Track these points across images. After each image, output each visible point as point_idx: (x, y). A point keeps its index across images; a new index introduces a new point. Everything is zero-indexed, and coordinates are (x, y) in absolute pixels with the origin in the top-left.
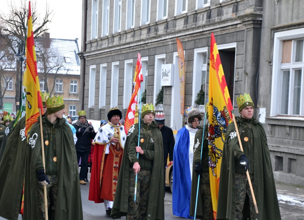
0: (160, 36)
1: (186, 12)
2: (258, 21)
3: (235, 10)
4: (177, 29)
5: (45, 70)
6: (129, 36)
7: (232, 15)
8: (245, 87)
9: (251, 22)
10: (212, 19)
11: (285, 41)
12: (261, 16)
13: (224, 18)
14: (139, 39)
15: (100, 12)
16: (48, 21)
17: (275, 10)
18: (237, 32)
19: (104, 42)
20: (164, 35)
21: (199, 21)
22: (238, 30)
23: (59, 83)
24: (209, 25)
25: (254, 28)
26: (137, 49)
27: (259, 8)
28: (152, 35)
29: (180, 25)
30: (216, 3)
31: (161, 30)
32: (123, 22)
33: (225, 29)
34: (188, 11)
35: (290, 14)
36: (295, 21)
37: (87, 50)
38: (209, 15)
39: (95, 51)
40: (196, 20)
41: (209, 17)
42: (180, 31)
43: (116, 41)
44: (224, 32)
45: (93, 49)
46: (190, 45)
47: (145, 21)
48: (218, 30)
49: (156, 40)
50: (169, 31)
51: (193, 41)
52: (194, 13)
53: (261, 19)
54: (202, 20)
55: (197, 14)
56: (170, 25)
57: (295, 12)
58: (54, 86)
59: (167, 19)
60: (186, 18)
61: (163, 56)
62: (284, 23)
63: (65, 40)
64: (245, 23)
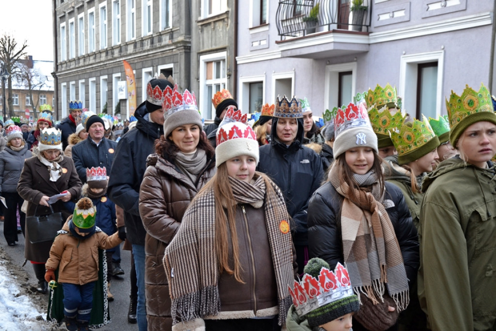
0: (115, 58)
1: (135, 38)
2: (188, 46)
3: (171, 37)
4: (129, 52)
5: (30, 88)
6: (92, 58)
7: (169, 42)
9: (182, 48)
10: (154, 45)
11: (208, 63)
12: (190, 43)
13: (163, 43)
14: (99, 61)
15: (68, 39)
16: (26, 46)
17: (199, 38)
18: (173, 55)
19: (72, 64)
20: (118, 58)
21: (145, 46)
22: (174, 53)
23: (43, 98)
24: (152, 50)
25: (185, 52)
26: (99, 69)
27: (188, 36)
28: (110, 57)
29: (131, 49)
30: (157, 32)
31: (116, 53)
32: (87, 46)
33: (164, 52)
34: (137, 38)
35: (210, 41)
36: (214, 47)
37: (59, 70)
38: (152, 41)
39: (64, 71)
40: (142, 45)
41: (152, 43)
42: (130, 55)
43: (82, 62)
44: (164, 56)
45: (63, 69)
46: (139, 66)
47: (103, 45)
48: (160, 53)
49: (112, 62)
50: (122, 54)
51: (141, 63)
52: (141, 39)
53: (190, 45)
54: (147, 46)
55: (143, 40)
56: (123, 49)
57: (213, 40)
58: (38, 101)
59: (120, 45)
60: (135, 43)
61: (119, 75)
62: (206, 49)
63: (47, 61)
64: (178, 48)
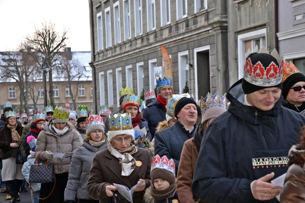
0: (151, 44)
1: (169, 23)
2: (224, 26)
3: (206, 19)
4: (164, 37)
5: (69, 79)
6: (128, 45)
7: (205, 23)
8: (218, 81)
9: (219, 28)
10: (190, 27)
11: (246, 42)
12: (226, 22)
13: (198, 26)
14: (135, 48)
15: (104, 28)
17: (236, 17)
18: (209, 36)
19: (109, 52)
20: (154, 43)
21: (180, 29)
22: (211, 35)
23: (82, 89)
24: (187, 33)
25: (222, 32)
27: (224, 16)
28: (145, 43)
29: (166, 34)
31: (152, 39)
33: (200, 34)
34: (171, 22)
35: (248, 19)
36: (252, 25)
37: (96, 60)
38: (187, 24)
39: (102, 60)
40: (177, 29)
41: (187, 26)
42: (166, 39)
43: (118, 51)
44: (200, 38)
45: (100, 59)
46: (174, 50)
47: (139, 32)
48: (195, 36)
49: (148, 47)
50: (158, 39)
51: (177, 47)
52: (176, 23)
53: (226, 25)
54: (182, 29)
55: (178, 24)
56: (158, 34)
57: (252, 17)
58: (77, 91)
59: (155, 30)
60: (170, 28)
61: (155, 60)
62: (244, 27)
64: (215, 29)
